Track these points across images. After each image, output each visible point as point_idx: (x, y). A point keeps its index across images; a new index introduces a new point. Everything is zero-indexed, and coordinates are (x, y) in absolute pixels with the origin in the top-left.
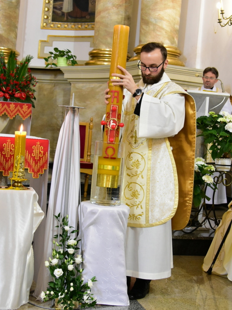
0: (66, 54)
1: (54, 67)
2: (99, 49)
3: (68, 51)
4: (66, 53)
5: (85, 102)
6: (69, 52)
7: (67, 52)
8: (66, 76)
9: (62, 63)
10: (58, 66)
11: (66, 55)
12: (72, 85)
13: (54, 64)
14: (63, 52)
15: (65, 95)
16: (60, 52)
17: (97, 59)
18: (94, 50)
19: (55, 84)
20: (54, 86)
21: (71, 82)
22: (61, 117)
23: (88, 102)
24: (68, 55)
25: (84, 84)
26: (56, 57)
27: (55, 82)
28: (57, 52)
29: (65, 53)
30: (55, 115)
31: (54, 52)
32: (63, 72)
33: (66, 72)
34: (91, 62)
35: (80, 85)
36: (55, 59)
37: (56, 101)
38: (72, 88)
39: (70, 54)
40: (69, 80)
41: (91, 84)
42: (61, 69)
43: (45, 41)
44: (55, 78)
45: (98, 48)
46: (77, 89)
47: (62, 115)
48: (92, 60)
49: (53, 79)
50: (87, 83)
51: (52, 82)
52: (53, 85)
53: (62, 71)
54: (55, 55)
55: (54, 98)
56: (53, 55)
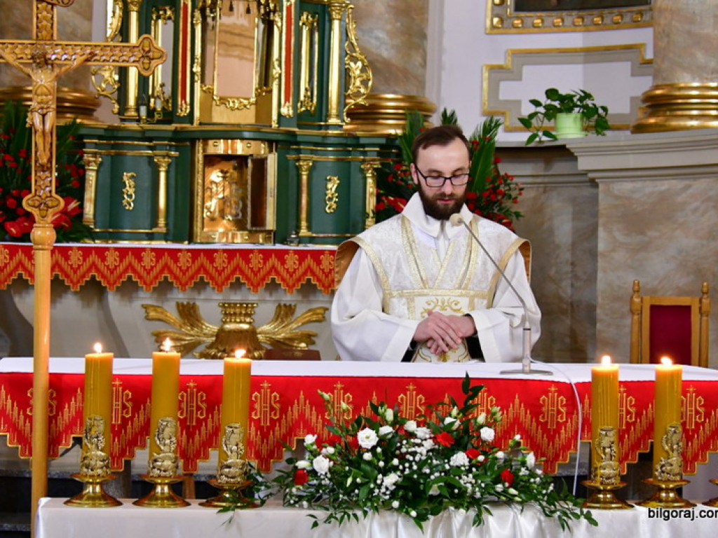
0: (579, 103)
1: (550, 141)
2: (672, 86)
3: (582, 94)
4: (579, 100)
5: (642, 233)
6: (587, 96)
7: (581, 99)
8: (584, 164)
9: (569, 129)
10: (558, 137)
11: (577, 106)
12: (601, 187)
13: (546, 133)
14: (570, 97)
15: (576, 216)
16: (563, 99)
17: (668, 113)
18: (657, 87)
19: (545, 187)
20: (545, 192)
21: (597, 180)
22: (570, 275)
23: (652, 234)
24: (586, 107)
25: (639, 185)
26: (551, 113)
27: (546, 180)
28: (555, 100)
29: (575, 99)
30: (552, 272)
31: (544, 100)
32: (576, 154)
33: (580, 154)
34: (652, 121)
35: (626, 187)
36: (549, 120)
37: (551, 232)
38: (601, 196)
39: (589, 103)
40: (591, 175)
41: (658, 183)
42: (567, 146)
43: (500, 68)
44: (546, 169)
45: (668, 83)
46: (617, 197)
47: (572, 271)
48: (651, 115)
49: (542, 173)
50: (645, 181)
51: (539, 180)
52: (541, 190)
53: (572, 151)
54: (547, 107)
55: (546, 226)
56: (542, 110)
